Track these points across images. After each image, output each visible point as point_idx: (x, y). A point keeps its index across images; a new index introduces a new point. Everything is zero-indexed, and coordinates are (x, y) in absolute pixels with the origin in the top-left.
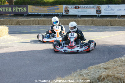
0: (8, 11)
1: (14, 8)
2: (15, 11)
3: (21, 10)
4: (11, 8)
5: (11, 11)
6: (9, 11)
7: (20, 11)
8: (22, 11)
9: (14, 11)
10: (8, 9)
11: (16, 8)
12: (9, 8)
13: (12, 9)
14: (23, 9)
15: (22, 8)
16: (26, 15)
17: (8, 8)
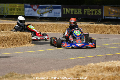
0: (77, 14)
1: (85, 10)
2: (87, 13)
3: (94, 12)
4: (81, 10)
5: (81, 14)
6: (79, 14)
7: (92, 14)
8: (95, 14)
9: (85, 14)
10: (78, 11)
11: (88, 10)
12: (79, 9)
13: (83, 12)
14: (97, 12)
15: (95, 10)
16: (101, 19)
17: (77, 9)
